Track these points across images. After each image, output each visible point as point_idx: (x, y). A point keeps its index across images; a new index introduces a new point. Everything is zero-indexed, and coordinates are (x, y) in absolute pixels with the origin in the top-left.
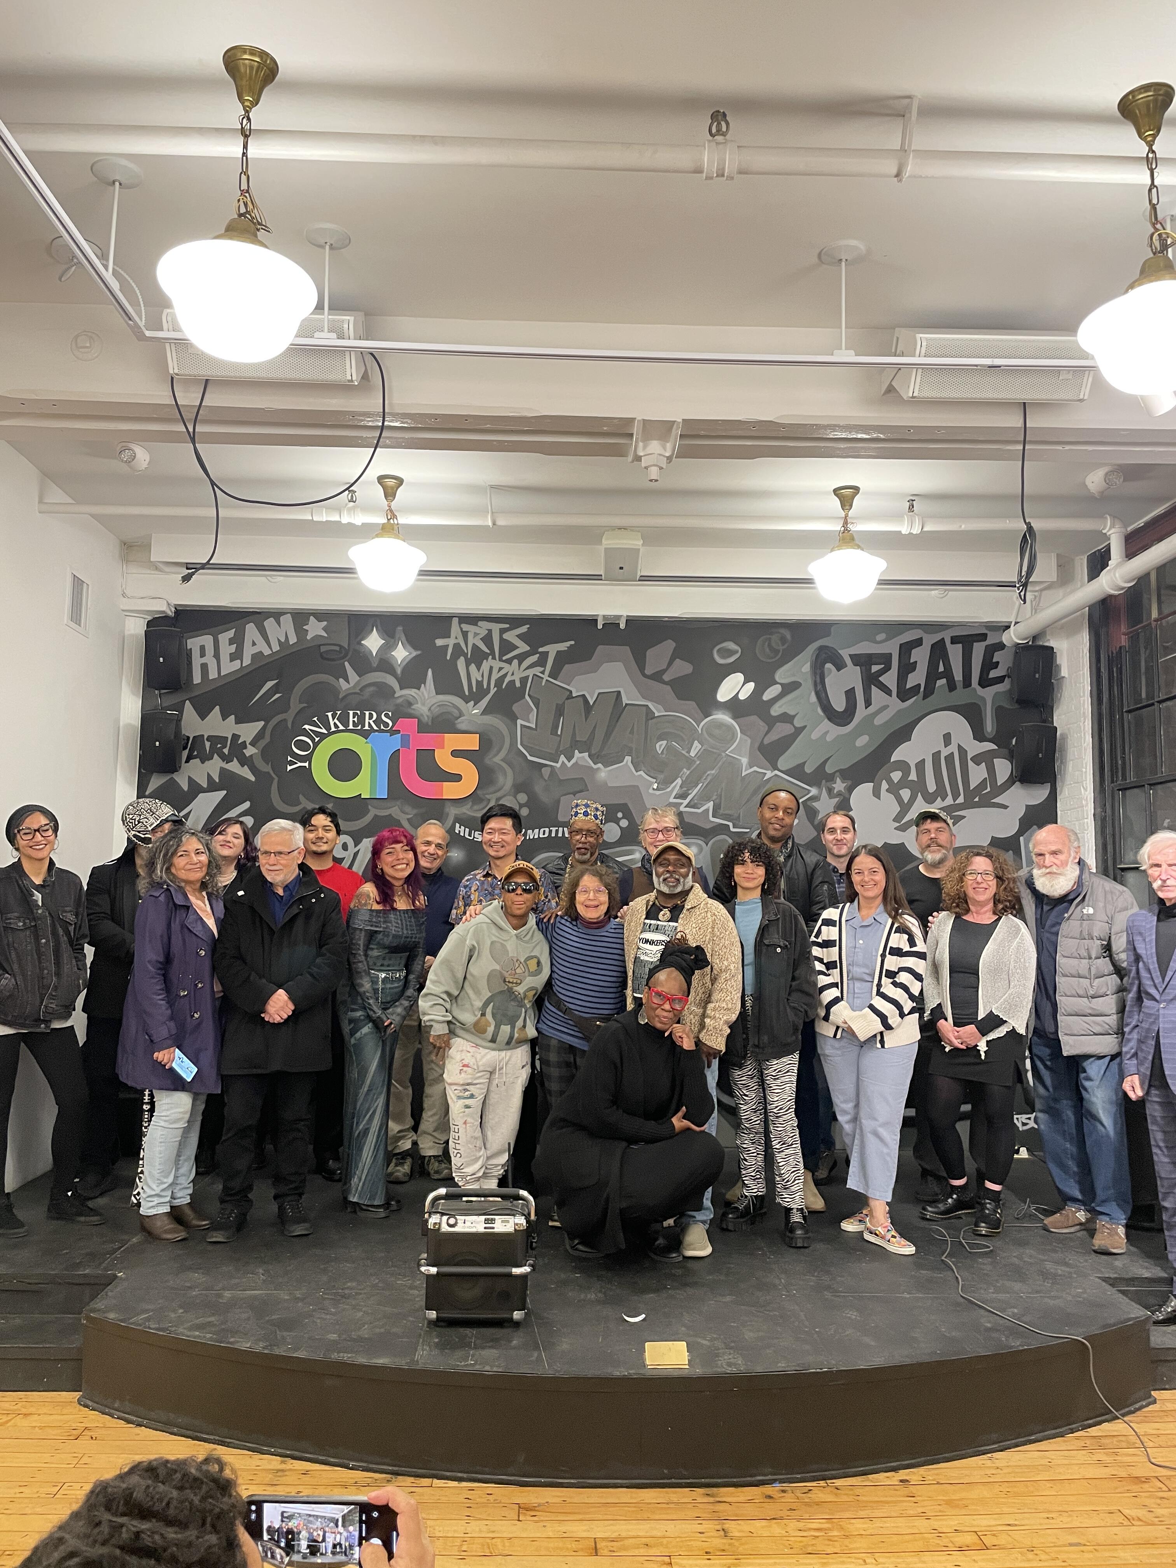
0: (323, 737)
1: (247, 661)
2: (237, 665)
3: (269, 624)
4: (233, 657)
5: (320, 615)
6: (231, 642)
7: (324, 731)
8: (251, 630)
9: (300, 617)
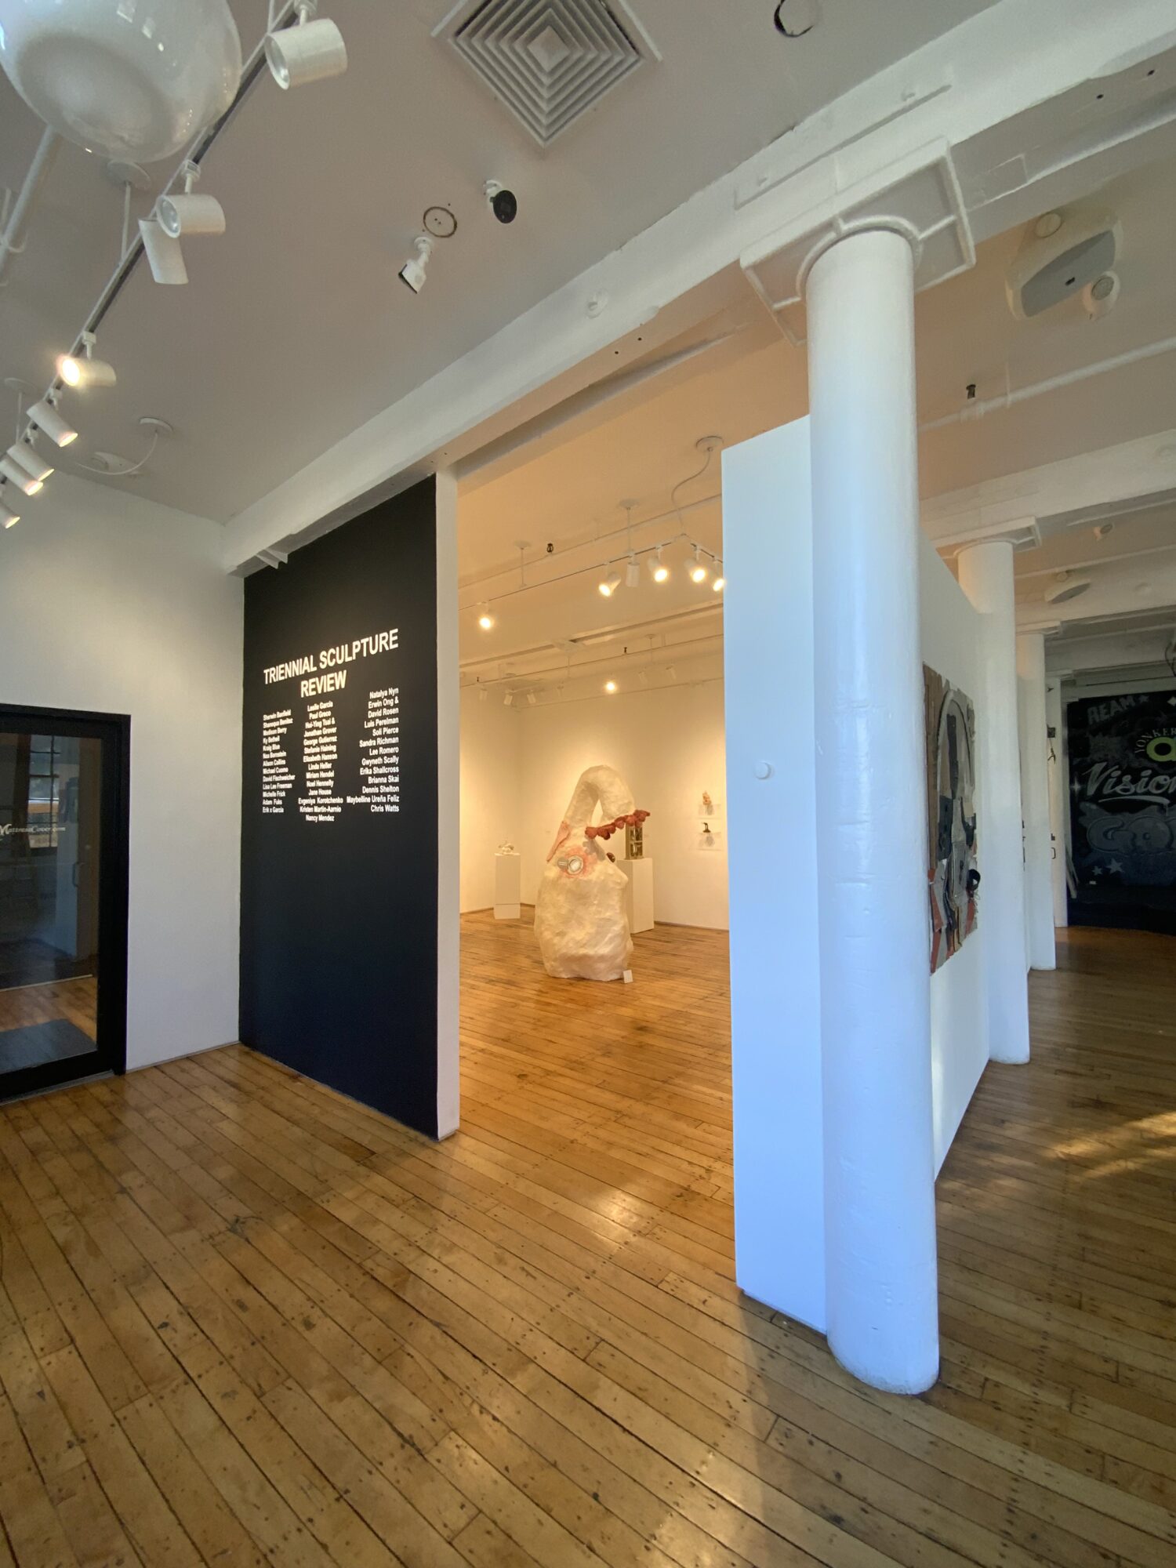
0: (1151, 740)
1: (1112, 714)
2: (1107, 717)
3: (1122, 700)
4: (1106, 714)
5: (1144, 694)
6: (1105, 708)
7: (1151, 737)
8: (1114, 703)
9: (1136, 696)
